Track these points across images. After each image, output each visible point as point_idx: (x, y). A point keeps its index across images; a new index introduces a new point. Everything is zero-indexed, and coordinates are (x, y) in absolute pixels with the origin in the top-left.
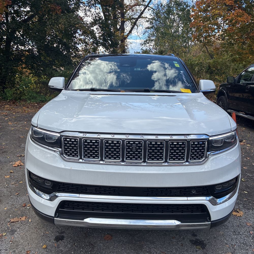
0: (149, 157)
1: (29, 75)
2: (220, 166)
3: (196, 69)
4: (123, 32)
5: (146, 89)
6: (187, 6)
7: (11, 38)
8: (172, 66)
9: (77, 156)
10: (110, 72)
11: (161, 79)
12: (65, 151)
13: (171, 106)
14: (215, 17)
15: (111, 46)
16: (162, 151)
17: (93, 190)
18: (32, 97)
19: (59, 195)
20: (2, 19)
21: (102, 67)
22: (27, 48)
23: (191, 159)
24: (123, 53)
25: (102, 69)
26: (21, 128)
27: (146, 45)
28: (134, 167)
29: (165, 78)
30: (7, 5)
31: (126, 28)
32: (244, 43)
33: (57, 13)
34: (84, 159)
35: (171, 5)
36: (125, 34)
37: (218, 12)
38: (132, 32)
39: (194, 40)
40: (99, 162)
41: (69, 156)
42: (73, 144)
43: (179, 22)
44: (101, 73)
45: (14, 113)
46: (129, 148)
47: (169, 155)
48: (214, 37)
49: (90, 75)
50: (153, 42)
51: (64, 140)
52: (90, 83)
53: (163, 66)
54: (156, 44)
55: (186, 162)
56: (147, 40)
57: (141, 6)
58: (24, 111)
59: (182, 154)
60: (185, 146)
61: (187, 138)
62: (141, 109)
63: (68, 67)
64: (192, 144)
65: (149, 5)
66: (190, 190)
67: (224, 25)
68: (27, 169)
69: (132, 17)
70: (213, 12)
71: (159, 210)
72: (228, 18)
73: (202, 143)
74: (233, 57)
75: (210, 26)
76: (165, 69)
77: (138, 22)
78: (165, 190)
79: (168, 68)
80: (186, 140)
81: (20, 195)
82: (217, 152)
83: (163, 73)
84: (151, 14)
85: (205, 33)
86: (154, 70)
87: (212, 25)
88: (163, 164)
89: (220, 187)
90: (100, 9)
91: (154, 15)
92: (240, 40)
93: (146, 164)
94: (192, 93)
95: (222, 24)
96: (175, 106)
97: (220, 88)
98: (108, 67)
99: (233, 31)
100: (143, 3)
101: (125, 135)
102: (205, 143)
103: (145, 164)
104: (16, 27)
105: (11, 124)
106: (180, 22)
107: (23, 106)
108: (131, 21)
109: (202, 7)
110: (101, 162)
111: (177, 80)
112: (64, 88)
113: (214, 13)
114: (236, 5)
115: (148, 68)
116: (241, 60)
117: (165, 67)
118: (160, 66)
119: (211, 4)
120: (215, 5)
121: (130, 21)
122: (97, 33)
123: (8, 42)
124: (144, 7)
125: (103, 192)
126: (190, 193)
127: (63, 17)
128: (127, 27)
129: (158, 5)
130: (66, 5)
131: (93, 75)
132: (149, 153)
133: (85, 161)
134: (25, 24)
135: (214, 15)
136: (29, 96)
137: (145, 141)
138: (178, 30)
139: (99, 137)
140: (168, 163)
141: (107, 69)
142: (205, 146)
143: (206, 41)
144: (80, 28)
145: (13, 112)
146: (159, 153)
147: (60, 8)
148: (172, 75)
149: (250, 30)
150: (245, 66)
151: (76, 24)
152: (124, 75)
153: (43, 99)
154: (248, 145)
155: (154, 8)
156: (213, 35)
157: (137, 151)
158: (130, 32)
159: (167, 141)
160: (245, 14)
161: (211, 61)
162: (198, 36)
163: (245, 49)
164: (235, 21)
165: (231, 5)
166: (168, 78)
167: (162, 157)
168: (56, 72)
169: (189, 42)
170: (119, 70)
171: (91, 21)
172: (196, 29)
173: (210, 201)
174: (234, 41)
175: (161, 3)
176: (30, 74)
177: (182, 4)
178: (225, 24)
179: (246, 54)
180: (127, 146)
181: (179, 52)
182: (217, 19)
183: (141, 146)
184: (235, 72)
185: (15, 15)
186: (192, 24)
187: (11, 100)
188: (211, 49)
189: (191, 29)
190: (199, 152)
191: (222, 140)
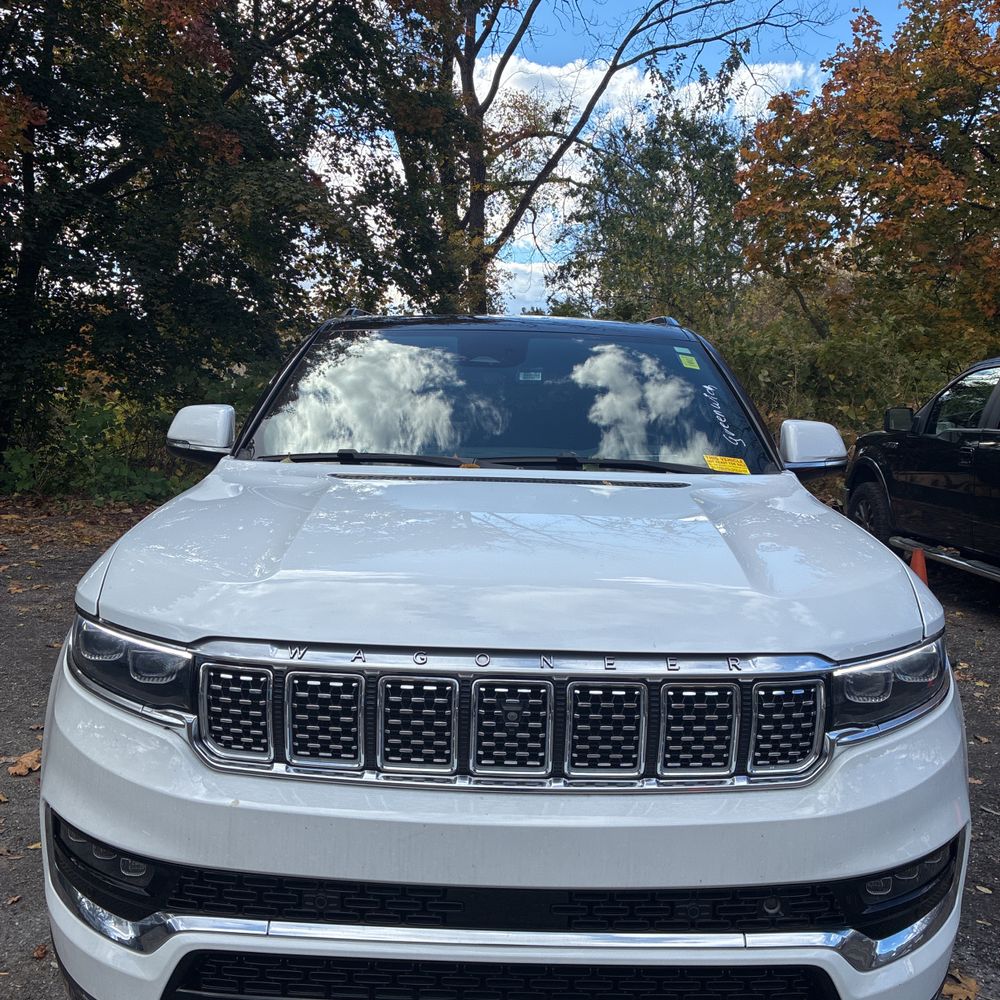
0: (575, 755)
1: (105, 393)
2: (885, 795)
3: (763, 376)
4: (481, 234)
5: (567, 454)
6: (723, 140)
7: (43, 249)
8: (671, 368)
9: (262, 749)
10: (424, 391)
11: (625, 421)
12: (210, 723)
13: (668, 528)
14: (829, 181)
15: (433, 285)
16: (633, 728)
17: (330, 901)
18: (112, 480)
19: (180, 923)
20: (6, 180)
21: (393, 368)
22: (104, 289)
23: (759, 762)
24: (477, 314)
25: (394, 377)
26: (59, 606)
27: (566, 285)
28: (512, 797)
29: (644, 417)
30: (31, 127)
31: (489, 217)
32: (942, 281)
33: (223, 158)
34: (295, 761)
35: (663, 134)
36: (487, 241)
37: (840, 165)
38: (515, 231)
39: (753, 266)
40: (357, 776)
41: (227, 746)
42: (246, 695)
43: (694, 199)
44: (387, 393)
45: (36, 547)
46: (489, 716)
47: (662, 743)
48: (827, 258)
49: (343, 405)
50: (595, 273)
51: (210, 676)
52: (343, 433)
53: (636, 369)
54: (605, 281)
55: (737, 773)
56: (570, 263)
57: (547, 139)
58: (79, 537)
59: (717, 742)
60: (731, 706)
61: (739, 672)
62: (549, 539)
63: (262, 364)
64: (760, 696)
65: (580, 136)
66: (756, 901)
67: (863, 213)
68: (47, 805)
69: (513, 177)
70: (821, 165)
71: (622, 992)
72: (878, 185)
73: (803, 691)
74: (904, 332)
75: (809, 214)
76: (642, 379)
77: (535, 196)
78: (646, 903)
79: (652, 375)
80: (734, 679)
81: (24, 905)
82: (867, 732)
83: (632, 398)
84: (588, 167)
85: (792, 241)
86: (600, 384)
87: (818, 212)
88: (639, 785)
89: (887, 888)
90: (389, 146)
91: (598, 170)
92: (927, 268)
93: (566, 784)
94: (752, 473)
95: (855, 207)
96: (684, 525)
97: (857, 450)
98: (419, 370)
99: (899, 236)
100: (554, 127)
101: (474, 658)
102: (815, 693)
103: (560, 785)
104: (63, 211)
105: (20, 591)
106: (699, 199)
107: (73, 517)
108: (512, 192)
109: (781, 146)
110: (369, 776)
111: (687, 426)
112: (229, 450)
113: (826, 166)
114: (907, 137)
115: (573, 377)
116: (934, 343)
117: (643, 375)
118: (622, 369)
119: (811, 133)
120: (828, 137)
121: (508, 193)
122: (379, 233)
123: (29, 265)
124: (561, 140)
125: (376, 911)
126: (755, 916)
127: (250, 174)
128: (494, 213)
129: (611, 135)
130: (262, 131)
131: (357, 402)
132: (576, 737)
133: (298, 771)
134: (95, 200)
135: (825, 175)
136: (100, 477)
137: (561, 683)
138: (692, 226)
139: (358, 663)
140: (661, 781)
141: (415, 376)
142: (814, 707)
143: (796, 270)
144: (311, 218)
145: (30, 541)
146: (622, 738)
147: (237, 140)
148: (667, 404)
149: (965, 233)
150: (949, 367)
151: (297, 203)
152: (482, 404)
153: (158, 490)
154: (980, 683)
155: (596, 146)
156: (824, 249)
157: (524, 728)
158: (508, 232)
159: (653, 685)
160: (945, 172)
161: (820, 347)
162: (768, 252)
163: (946, 304)
164: (904, 197)
165: (886, 138)
166: (653, 416)
167: (634, 756)
168: (214, 384)
169: (733, 274)
170: (461, 383)
171: (355, 189)
172: (759, 225)
173: (842, 949)
174: (905, 271)
175: (624, 128)
176: (111, 388)
177: (705, 132)
178: (866, 210)
179: (953, 319)
180: (481, 705)
181: (695, 311)
182: (836, 188)
183: (544, 707)
184: (914, 389)
185: (60, 166)
186: (743, 207)
187: (29, 492)
188: (818, 301)
189: (739, 224)
190: (789, 731)
191: (887, 676)
